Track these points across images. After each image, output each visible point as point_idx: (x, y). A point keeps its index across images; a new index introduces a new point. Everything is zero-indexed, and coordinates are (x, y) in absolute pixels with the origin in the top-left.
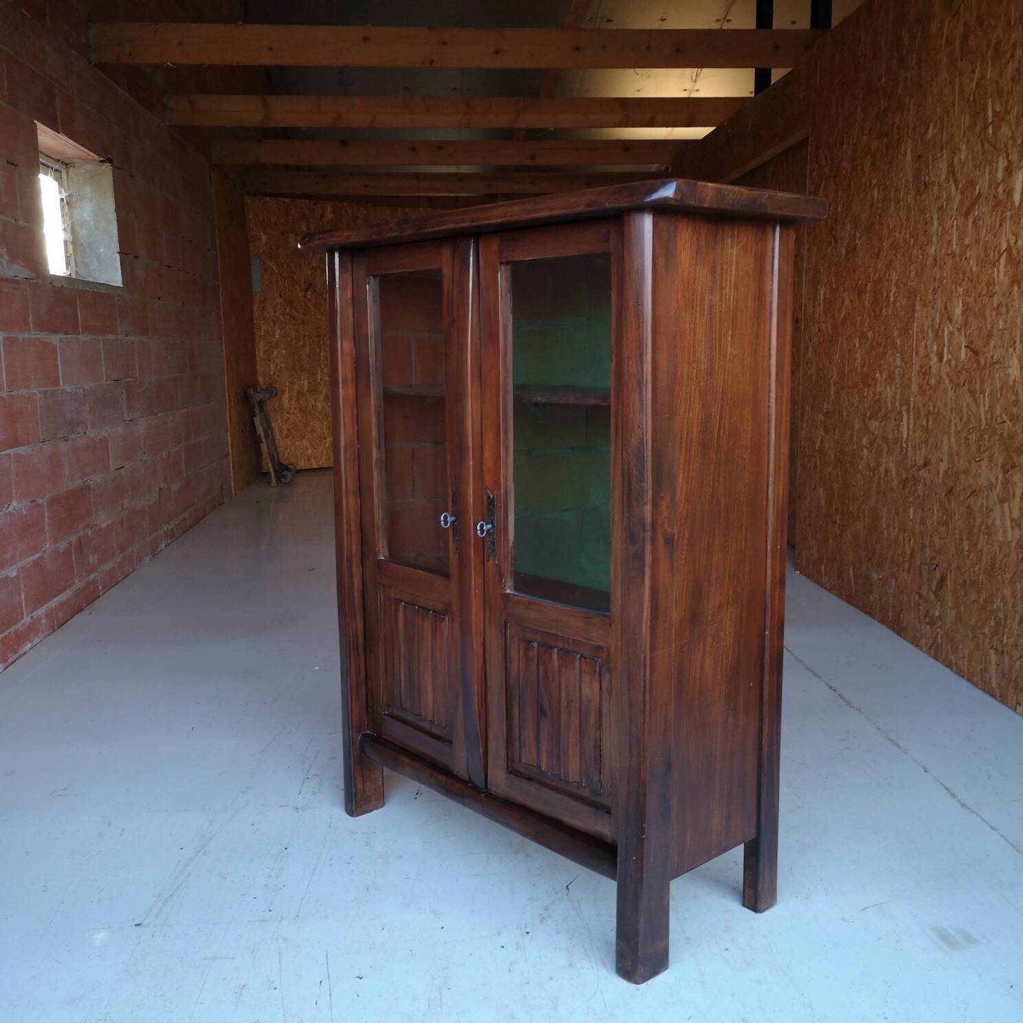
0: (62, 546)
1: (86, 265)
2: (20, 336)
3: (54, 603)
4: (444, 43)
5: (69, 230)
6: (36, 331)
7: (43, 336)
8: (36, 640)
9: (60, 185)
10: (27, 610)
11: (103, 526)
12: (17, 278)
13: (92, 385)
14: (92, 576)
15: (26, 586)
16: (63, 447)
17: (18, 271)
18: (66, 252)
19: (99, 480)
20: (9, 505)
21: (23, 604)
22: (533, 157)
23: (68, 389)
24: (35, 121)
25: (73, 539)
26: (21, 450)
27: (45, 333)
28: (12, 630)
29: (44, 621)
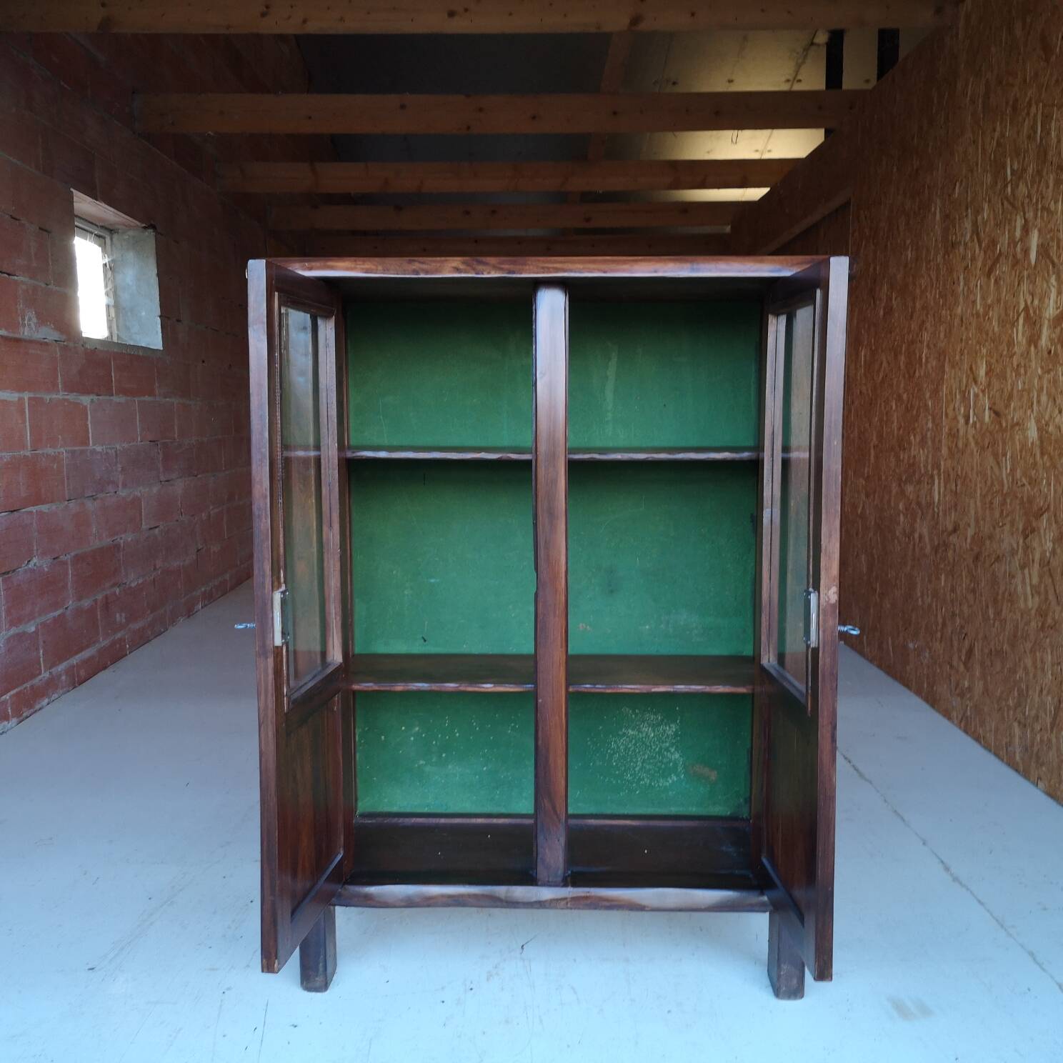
0: (86, 603)
1: (128, 329)
2: (47, 397)
3: (75, 660)
4: (481, 110)
5: (111, 295)
6: (65, 391)
7: (72, 397)
8: (56, 696)
9: (104, 251)
10: (45, 666)
11: (133, 585)
12: (45, 340)
13: (126, 445)
14: (119, 635)
15: (44, 642)
16: (90, 506)
17: (48, 333)
18: (108, 315)
19: (130, 539)
20: (29, 561)
21: (41, 659)
22: (588, 220)
23: (99, 449)
24: (72, 190)
25: (100, 597)
26: (44, 508)
27: (75, 394)
28: (28, 685)
29: (63, 678)
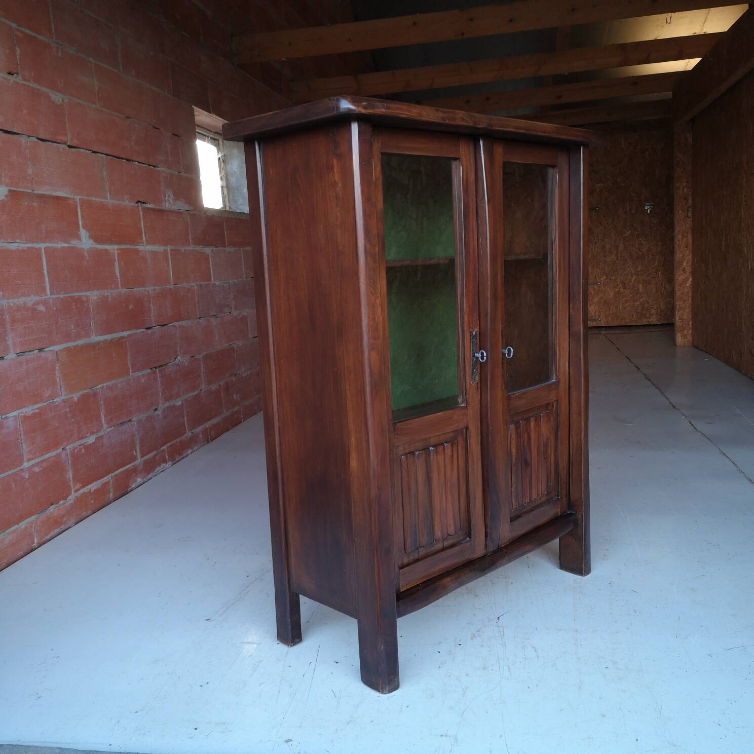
0: (214, 387)
1: (235, 202)
2: (182, 249)
3: (208, 424)
4: (472, 20)
5: (224, 179)
6: (194, 245)
7: (199, 248)
8: (196, 448)
9: (219, 150)
10: (188, 428)
11: (244, 375)
12: (180, 210)
13: (236, 281)
14: (236, 409)
15: (187, 412)
16: (214, 321)
17: (181, 206)
18: (223, 193)
19: (241, 345)
20: (175, 358)
21: (186, 423)
23: (218, 283)
24: (193, 106)
25: (222, 383)
26: (183, 323)
27: (201, 246)
28: (178, 440)
29: (201, 436)
